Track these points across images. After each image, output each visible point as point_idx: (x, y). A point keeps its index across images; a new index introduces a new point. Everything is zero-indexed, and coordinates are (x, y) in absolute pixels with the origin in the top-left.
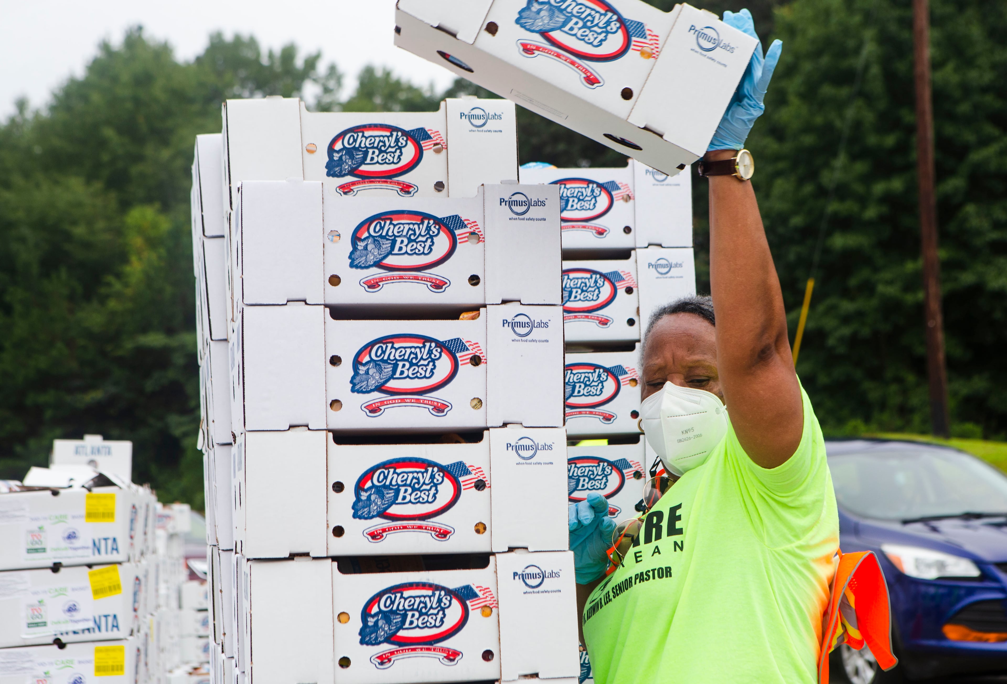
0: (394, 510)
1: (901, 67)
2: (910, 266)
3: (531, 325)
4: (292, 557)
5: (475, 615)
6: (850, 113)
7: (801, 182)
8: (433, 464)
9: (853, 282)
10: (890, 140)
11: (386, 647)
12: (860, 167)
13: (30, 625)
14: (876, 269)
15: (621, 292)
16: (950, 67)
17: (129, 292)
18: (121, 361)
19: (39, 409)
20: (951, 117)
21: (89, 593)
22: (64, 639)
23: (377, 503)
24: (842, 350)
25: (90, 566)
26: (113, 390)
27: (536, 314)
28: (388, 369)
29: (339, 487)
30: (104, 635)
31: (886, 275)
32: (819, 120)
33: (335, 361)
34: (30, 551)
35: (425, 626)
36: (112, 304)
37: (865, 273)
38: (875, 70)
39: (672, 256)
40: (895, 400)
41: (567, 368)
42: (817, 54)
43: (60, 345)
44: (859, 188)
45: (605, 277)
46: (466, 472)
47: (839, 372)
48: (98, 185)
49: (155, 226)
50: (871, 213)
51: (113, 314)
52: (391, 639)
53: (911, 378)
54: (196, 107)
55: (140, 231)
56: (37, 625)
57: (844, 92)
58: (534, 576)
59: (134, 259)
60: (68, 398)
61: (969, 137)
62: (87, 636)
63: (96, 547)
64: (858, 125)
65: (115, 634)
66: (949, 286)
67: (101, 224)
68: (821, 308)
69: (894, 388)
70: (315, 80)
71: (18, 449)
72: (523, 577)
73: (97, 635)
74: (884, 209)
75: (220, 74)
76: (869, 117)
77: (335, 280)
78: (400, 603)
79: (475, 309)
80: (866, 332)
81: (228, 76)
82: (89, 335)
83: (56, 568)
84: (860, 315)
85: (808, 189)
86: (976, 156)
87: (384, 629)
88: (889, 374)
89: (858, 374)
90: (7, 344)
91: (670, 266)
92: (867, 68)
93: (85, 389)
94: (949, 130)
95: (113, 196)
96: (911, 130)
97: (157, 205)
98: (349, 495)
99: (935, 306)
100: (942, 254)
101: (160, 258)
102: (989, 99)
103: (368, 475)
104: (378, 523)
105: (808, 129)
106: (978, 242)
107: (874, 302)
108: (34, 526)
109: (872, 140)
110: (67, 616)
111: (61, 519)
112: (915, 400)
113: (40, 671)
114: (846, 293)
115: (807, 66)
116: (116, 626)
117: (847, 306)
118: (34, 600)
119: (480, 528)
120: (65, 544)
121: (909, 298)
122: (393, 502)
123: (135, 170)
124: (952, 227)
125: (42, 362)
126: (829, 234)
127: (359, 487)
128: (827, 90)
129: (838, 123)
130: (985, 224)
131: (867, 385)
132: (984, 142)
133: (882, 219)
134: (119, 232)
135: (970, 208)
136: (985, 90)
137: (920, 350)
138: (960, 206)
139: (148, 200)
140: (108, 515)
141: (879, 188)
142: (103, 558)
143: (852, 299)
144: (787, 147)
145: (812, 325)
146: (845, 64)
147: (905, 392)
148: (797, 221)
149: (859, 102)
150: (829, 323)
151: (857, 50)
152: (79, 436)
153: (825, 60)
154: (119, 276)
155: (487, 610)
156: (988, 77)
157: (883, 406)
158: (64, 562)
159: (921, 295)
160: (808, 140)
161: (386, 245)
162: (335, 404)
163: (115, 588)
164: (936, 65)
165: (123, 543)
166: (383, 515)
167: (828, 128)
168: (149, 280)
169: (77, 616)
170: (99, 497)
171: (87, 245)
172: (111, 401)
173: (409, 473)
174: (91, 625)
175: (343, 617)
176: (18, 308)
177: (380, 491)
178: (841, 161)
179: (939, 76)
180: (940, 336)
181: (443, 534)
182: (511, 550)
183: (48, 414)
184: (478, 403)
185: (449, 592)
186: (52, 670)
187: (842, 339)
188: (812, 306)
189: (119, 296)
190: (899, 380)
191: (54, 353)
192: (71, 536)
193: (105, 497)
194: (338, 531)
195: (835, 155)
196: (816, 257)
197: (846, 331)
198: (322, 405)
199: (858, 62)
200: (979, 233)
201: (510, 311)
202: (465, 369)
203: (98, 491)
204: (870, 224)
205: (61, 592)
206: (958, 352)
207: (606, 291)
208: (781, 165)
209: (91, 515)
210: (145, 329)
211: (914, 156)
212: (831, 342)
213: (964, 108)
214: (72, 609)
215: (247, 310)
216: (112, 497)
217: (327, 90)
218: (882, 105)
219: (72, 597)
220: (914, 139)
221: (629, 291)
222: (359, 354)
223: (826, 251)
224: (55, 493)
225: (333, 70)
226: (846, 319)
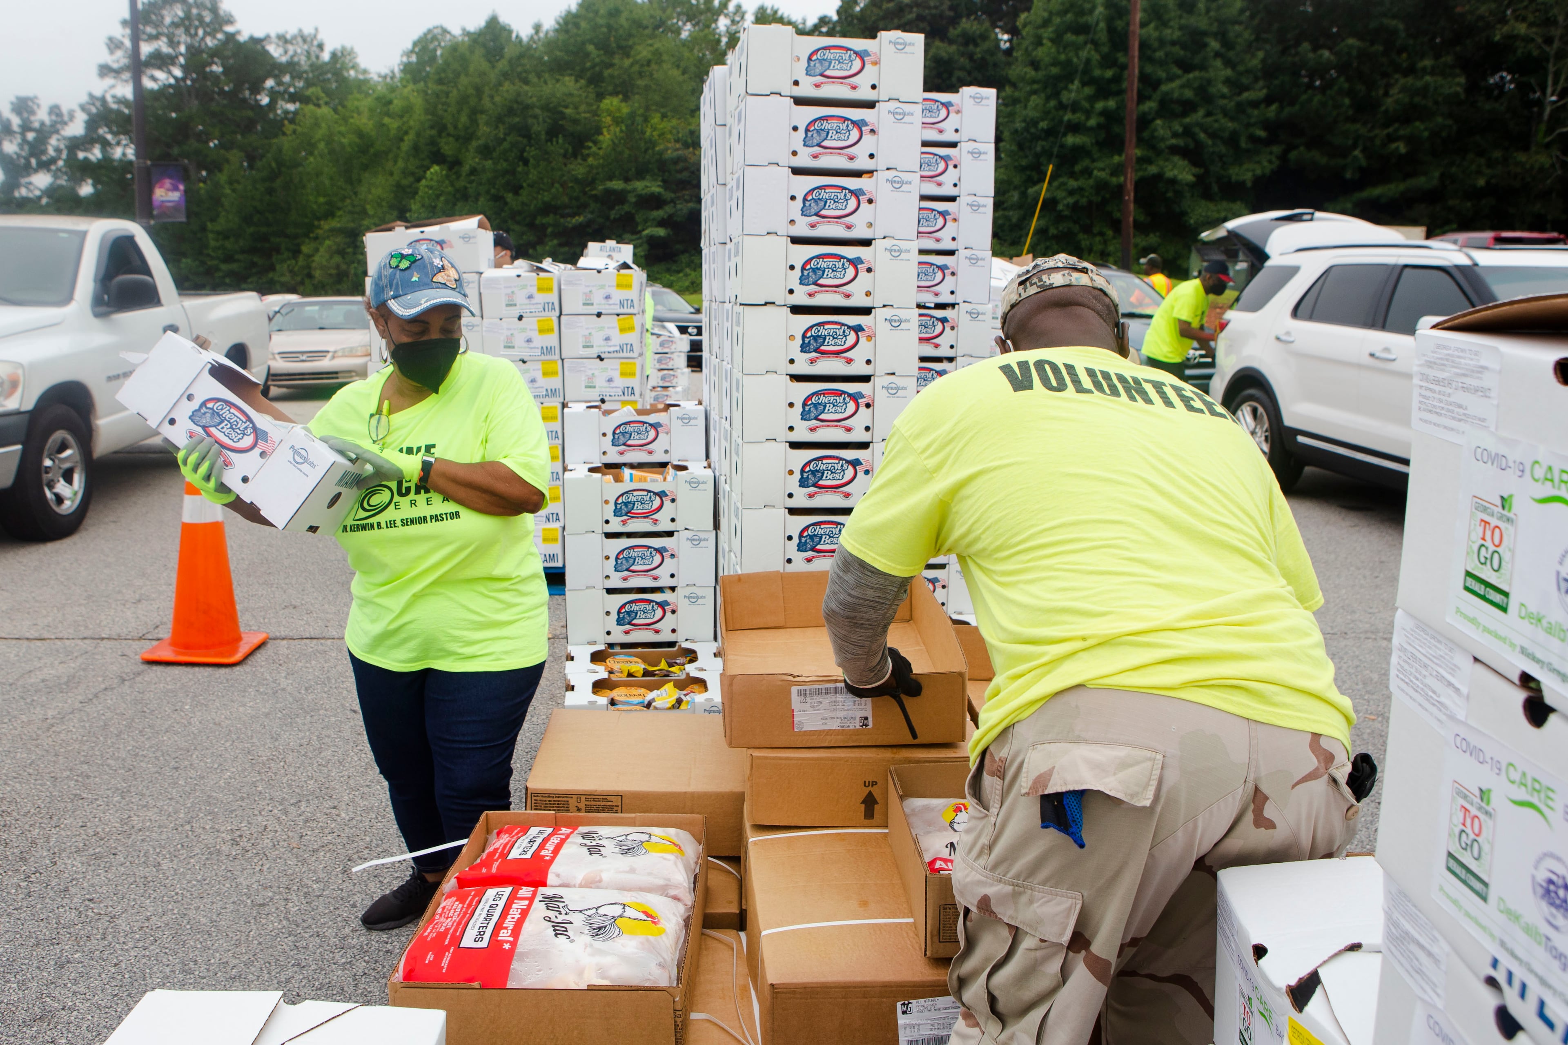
0: (821, 281)
1: (1119, 24)
2: (1116, 159)
3: (902, 183)
4: (766, 304)
5: (863, 340)
6: (1084, 54)
7: (1048, 99)
8: (844, 258)
9: (1078, 168)
10: (1109, 74)
11: (814, 355)
12: (1088, 91)
13: (584, 347)
14: (1093, 161)
15: (951, 167)
16: (1152, 25)
17: (601, 153)
18: (595, 198)
19: (544, 227)
20: (1151, 60)
21: (618, 330)
22: (603, 356)
23: (813, 277)
24: (1066, 213)
25: (618, 315)
26: (590, 216)
27: (905, 177)
28: (822, 204)
29: (792, 267)
30: (625, 355)
31: (1100, 164)
32: (1063, 57)
33: (793, 198)
34: (584, 304)
35: (835, 345)
36: (590, 160)
37: (1086, 162)
38: (1102, 25)
39: (981, 147)
40: (1098, 247)
41: (920, 209)
42: (1063, 13)
43: (557, 185)
44: (1086, 105)
45: (941, 157)
46: (862, 262)
47: (1063, 227)
48: (583, 82)
49: (619, 110)
50: (1092, 122)
51: (591, 167)
52: (817, 350)
53: (1110, 233)
54: (647, 32)
55: (610, 113)
56: (588, 347)
57: (1081, 39)
58: (896, 321)
59: (605, 131)
60: (562, 220)
61: (1162, 75)
62: (615, 355)
63: (622, 304)
64: (1088, 61)
65: (631, 355)
66: (1140, 174)
67: (583, 108)
68: (1055, 184)
69: (1098, 239)
70: (726, 15)
71: (531, 251)
72: (890, 321)
73: (621, 355)
74: (1102, 120)
75: (664, 10)
76: (1096, 57)
77: (795, 153)
78: (823, 332)
79: (871, 172)
80: (1084, 201)
81: (669, 11)
82: (576, 180)
83: (599, 315)
84: (1081, 189)
85: (1053, 103)
86: (1164, 88)
87: (814, 345)
88: (1096, 230)
89: (1076, 228)
90: (524, 185)
91: (980, 153)
92: (1097, 24)
93: (573, 215)
94: (1149, 69)
95: (591, 89)
96: (1124, 67)
97: (621, 96)
98: (797, 272)
99: (1130, 186)
100: (1138, 152)
101: (621, 131)
102: (1176, 49)
103: (809, 261)
104: (813, 288)
105: (1055, 63)
106: (1162, 145)
107: (1091, 182)
108: (587, 290)
109: (1097, 73)
110: (604, 343)
111: (602, 287)
112: (1111, 248)
113: (590, 373)
114: (1073, 175)
115: (1057, 20)
116: (632, 350)
117: (1073, 184)
118: (587, 333)
119: (868, 294)
120: (604, 301)
121: (1114, 180)
122: (822, 277)
123: (607, 73)
124: (1146, 134)
125: (547, 197)
126: (1065, 135)
127: (803, 268)
128: (1070, 37)
129: (1075, 60)
130: (1168, 133)
131: (1081, 236)
132: (1171, 79)
133: (1099, 126)
134: (595, 114)
135: (1159, 122)
136: (1173, 43)
137: (1116, 215)
138: (1153, 120)
139: (615, 93)
140: (629, 286)
141: (1100, 105)
142: (625, 311)
143: (1076, 179)
144: (1040, 74)
145: (1048, 195)
146: (1082, 20)
147: (1105, 242)
148: (1043, 125)
149: (1089, 46)
150: (1060, 194)
151: (1091, 11)
152: (603, 240)
153: (1069, 16)
154: (595, 143)
155: (869, 338)
156: (1177, 34)
157: (1090, 251)
158: (603, 312)
159: (1122, 179)
160: (1055, 70)
161: (824, 134)
162: (792, 222)
163: (632, 328)
164: (1143, 25)
165: (636, 303)
166: (815, 284)
167: (1069, 62)
168: (614, 145)
169: (610, 343)
170: (624, 275)
171: (576, 122)
172: (589, 223)
173: (830, 262)
174: (618, 348)
175: (792, 337)
176: (532, 161)
177: (814, 270)
178: (1075, 85)
179: (1144, 31)
180: (1132, 206)
181: (848, 296)
182: (884, 306)
183: (549, 230)
184: (870, 225)
185: (849, 327)
186: (596, 373)
187: (1067, 206)
188: (1050, 183)
189: (595, 155)
190: (1102, 234)
191: (554, 190)
192: (608, 297)
193: (627, 275)
194: (791, 292)
195: (1072, 82)
196: (1055, 150)
197: (1071, 200)
198: (786, 222)
199: (1090, 20)
200: (1163, 139)
201: (890, 174)
202: (864, 206)
203: (623, 271)
204: (1091, 129)
205: (602, 329)
206: (1142, 218)
207: (942, 166)
208: (1035, 86)
209: (619, 286)
210: (611, 179)
211: (1125, 85)
212: (1060, 207)
213: (1160, 54)
214: (607, 339)
215: (747, 168)
216: (631, 276)
217: (733, 22)
218: (1105, 49)
219: (608, 332)
220: (1126, 73)
221: (955, 166)
222: (806, 195)
223: (1062, 146)
224: (599, 272)
225: (739, 7)
226: (1071, 193)
